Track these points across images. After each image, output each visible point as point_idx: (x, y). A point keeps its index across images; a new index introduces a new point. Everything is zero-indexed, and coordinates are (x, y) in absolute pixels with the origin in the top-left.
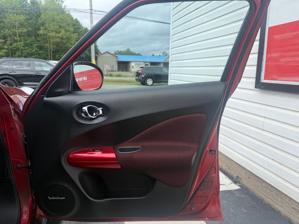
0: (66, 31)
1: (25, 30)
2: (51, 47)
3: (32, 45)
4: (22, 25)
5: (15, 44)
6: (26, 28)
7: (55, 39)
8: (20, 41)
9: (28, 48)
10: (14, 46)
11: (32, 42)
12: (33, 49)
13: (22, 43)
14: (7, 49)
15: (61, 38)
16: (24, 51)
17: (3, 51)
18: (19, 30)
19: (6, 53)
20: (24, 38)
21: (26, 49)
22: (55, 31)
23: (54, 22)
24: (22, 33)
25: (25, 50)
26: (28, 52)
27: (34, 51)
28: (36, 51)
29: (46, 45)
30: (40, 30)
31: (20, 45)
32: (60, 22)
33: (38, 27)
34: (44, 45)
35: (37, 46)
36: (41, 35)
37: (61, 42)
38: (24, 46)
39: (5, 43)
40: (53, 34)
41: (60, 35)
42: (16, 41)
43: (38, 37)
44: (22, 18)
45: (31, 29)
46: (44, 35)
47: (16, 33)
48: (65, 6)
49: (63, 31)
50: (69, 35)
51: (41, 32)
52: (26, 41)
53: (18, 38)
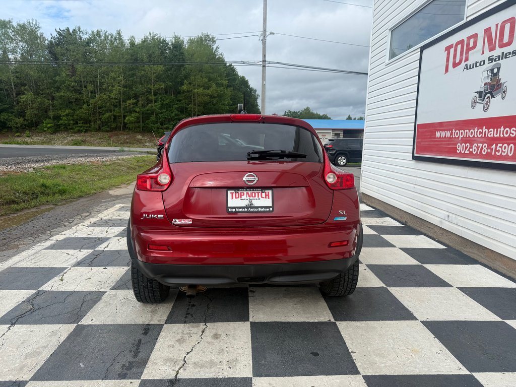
0: (218, 85)
1: (163, 86)
2: (196, 110)
3: (170, 106)
4: (159, 78)
5: (149, 105)
6: (164, 82)
7: (203, 97)
8: (156, 101)
9: (165, 110)
10: (148, 108)
11: (171, 102)
12: (172, 113)
13: (158, 104)
14: (139, 112)
15: (211, 96)
16: (160, 115)
17: (133, 115)
18: (156, 86)
19: (138, 118)
20: (161, 96)
21: (164, 112)
22: (203, 86)
23: (202, 72)
24: (159, 89)
25: (162, 113)
26: (166, 116)
27: (173, 115)
28: (176, 115)
29: (190, 106)
30: (183, 85)
31: (155, 106)
32: (209, 73)
33: (180, 80)
34: (187, 107)
35: (178, 108)
36: (184, 92)
37: (210, 102)
38: (161, 108)
39: (136, 104)
40: (201, 90)
41: (209, 92)
42: (149, 101)
43: (179, 95)
44: (161, 68)
45: (171, 84)
46: (188, 91)
47: (151, 89)
48: (217, 47)
49: (214, 86)
50: (221, 91)
51: (185, 87)
52: (164, 101)
53: (154, 97)
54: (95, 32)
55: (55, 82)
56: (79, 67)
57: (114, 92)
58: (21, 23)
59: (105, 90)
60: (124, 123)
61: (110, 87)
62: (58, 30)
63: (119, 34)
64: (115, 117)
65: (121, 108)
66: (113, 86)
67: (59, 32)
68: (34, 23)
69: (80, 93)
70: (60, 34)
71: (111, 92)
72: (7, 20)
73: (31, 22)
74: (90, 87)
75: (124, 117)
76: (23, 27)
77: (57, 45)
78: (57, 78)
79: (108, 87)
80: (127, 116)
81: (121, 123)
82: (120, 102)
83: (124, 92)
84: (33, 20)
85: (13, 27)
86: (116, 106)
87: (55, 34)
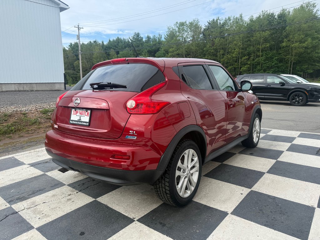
0: (313, 39)
1: (268, 45)
2: (293, 59)
3: (273, 58)
4: (266, 40)
5: (257, 59)
6: (269, 42)
7: (298, 49)
8: (262, 56)
9: (268, 61)
10: (256, 61)
11: (273, 55)
12: (273, 63)
13: (263, 58)
14: (250, 64)
15: (306, 48)
16: (264, 65)
17: (246, 66)
18: (263, 46)
19: (248, 68)
20: (266, 52)
21: (267, 63)
22: (300, 41)
23: (300, 31)
24: (265, 48)
25: (265, 63)
26: (268, 65)
27: (273, 64)
28: (275, 64)
29: (287, 57)
30: (283, 42)
31: (261, 59)
32: (307, 31)
33: (281, 39)
34: (285, 58)
35: (278, 59)
36: (283, 47)
37: (305, 52)
38: (264, 60)
39: (249, 59)
40: (297, 44)
41: (304, 45)
42: (258, 56)
43: (280, 50)
44: (268, 33)
45: (274, 43)
46: (286, 46)
47: (259, 49)
48: (317, 10)
49: (310, 40)
50: (315, 43)
51: (284, 44)
52: (268, 55)
53: (261, 53)
54: (227, 18)
55: (204, 51)
56: (217, 41)
57: (235, 53)
58: (191, 22)
59: (230, 52)
60: (240, 71)
61: (233, 50)
62: (208, 21)
63: (241, 16)
64: (235, 68)
65: (239, 62)
66: (235, 49)
67: (209, 22)
68: (197, 20)
69: (216, 56)
70: (209, 23)
71: (233, 53)
72: (184, 21)
73: (195, 20)
74: (222, 52)
75: (241, 68)
76: (191, 24)
77: (207, 30)
78: (205, 49)
79: (232, 50)
80: (242, 67)
81: (238, 72)
82: (239, 59)
83: (242, 52)
84: (196, 19)
85: (187, 24)
86: (236, 62)
87: (207, 24)
